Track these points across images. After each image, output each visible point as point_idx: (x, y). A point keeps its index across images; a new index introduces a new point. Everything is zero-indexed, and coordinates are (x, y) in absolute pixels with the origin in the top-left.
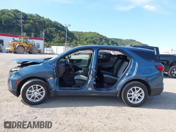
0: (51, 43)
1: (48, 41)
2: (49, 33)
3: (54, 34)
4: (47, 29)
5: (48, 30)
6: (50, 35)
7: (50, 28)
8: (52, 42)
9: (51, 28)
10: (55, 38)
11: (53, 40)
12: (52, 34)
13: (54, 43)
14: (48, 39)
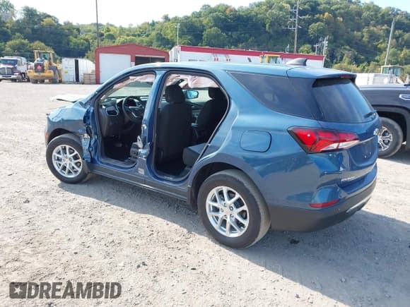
0: (369, 65)
1: (363, 62)
2: (369, 42)
3: (381, 43)
4: (365, 30)
5: (365, 34)
6: (370, 45)
7: (372, 28)
8: (372, 63)
9: (374, 26)
10: (382, 52)
11: (377, 58)
12: (377, 43)
13: (376, 65)
14: (362, 57)
